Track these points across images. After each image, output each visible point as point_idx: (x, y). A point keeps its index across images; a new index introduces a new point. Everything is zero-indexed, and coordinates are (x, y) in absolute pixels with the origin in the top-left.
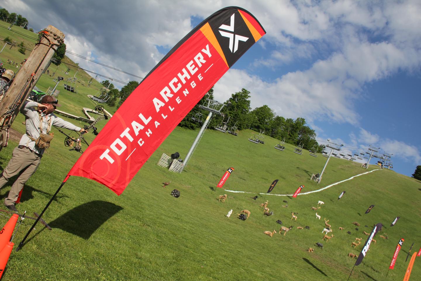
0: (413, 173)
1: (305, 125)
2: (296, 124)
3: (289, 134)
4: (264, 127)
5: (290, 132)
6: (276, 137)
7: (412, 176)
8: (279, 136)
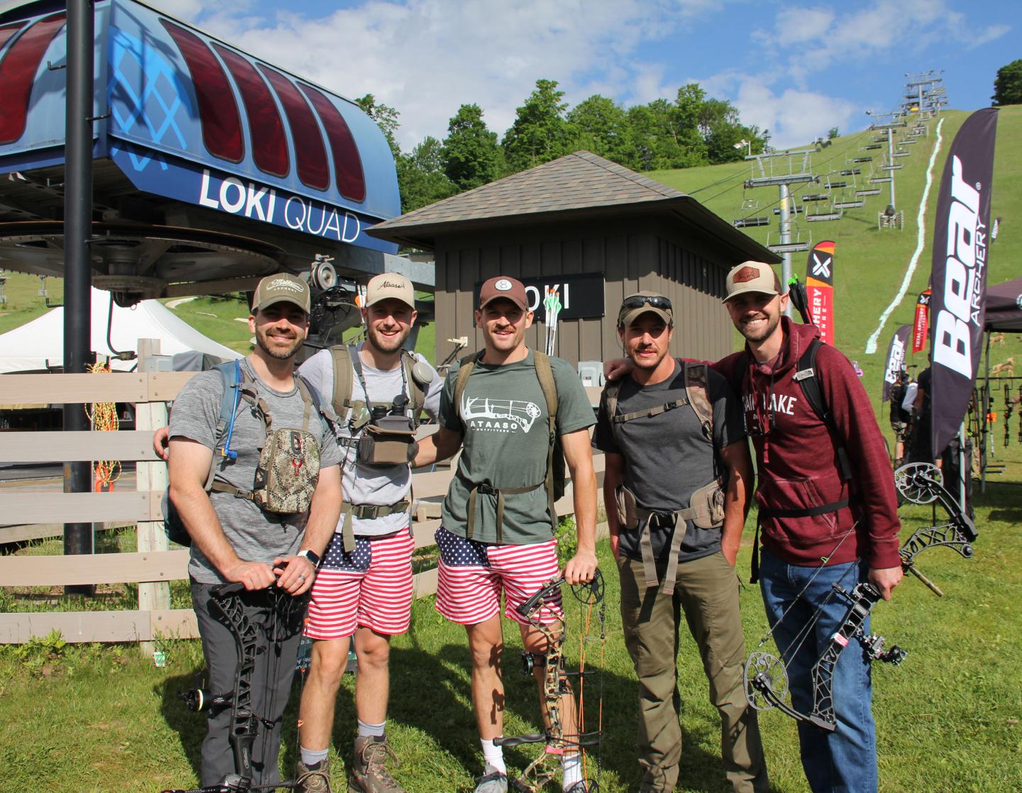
0: (994, 93)
1: (706, 99)
2: (683, 107)
3: (680, 142)
4: (624, 155)
5: (676, 134)
6: (657, 162)
7: (993, 100)
8: (661, 160)
